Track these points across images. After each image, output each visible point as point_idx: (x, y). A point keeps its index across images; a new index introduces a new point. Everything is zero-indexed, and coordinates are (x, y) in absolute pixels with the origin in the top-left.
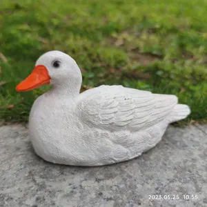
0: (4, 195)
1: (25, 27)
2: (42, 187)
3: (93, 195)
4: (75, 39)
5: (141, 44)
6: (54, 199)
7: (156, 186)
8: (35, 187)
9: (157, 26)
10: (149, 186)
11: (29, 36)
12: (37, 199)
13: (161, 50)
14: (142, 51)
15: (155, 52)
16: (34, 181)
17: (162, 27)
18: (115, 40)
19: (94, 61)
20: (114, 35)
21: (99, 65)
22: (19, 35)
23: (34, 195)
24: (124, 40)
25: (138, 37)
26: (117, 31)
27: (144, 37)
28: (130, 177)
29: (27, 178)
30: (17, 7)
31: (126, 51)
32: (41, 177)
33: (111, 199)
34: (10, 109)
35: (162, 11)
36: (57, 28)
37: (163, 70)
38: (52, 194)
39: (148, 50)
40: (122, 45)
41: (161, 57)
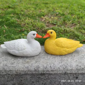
9: (58, 13)
11: (13, 18)
13: (57, 22)
14: (50, 23)
20: (42, 17)
24: (45, 19)
27: (52, 17)
30: (9, 7)
31: (45, 23)
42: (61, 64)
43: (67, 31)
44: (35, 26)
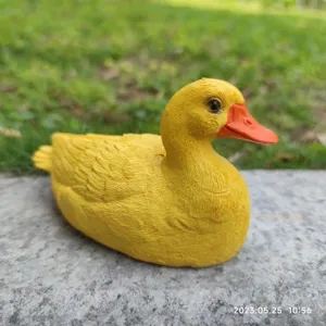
42: (96, 299)
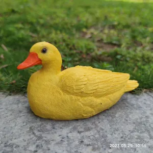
0: (13, 144)
1: (20, 26)
2: (40, 138)
3: (77, 143)
4: (56, 34)
5: (104, 37)
6: (49, 146)
7: (121, 135)
8: (35, 138)
9: (116, 23)
10: (116, 136)
11: (22, 32)
12: (37, 146)
13: (119, 40)
14: (105, 41)
15: (114, 42)
16: (34, 133)
17: (119, 24)
18: (85, 34)
19: (71, 49)
20: (84, 30)
21: (74, 52)
22: (16, 32)
23: (34, 143)
24: (92, 33)
25: (102, 31)
26: (87, 27)
27: (106, 31)
28: (102, 129)
29: (29, 132)
30: (13, 11)
31: (93, 41)
32: (39, 131)
33: (89, 145)
34: (12, 84)
35: (118, 13)
36: (43, 26)
37: (121, 55)
38: (47, 142)
39: (109, 41)
40: (91, 38)
41: (119, 46)
43: (148, 58)
44: (73, 48)
